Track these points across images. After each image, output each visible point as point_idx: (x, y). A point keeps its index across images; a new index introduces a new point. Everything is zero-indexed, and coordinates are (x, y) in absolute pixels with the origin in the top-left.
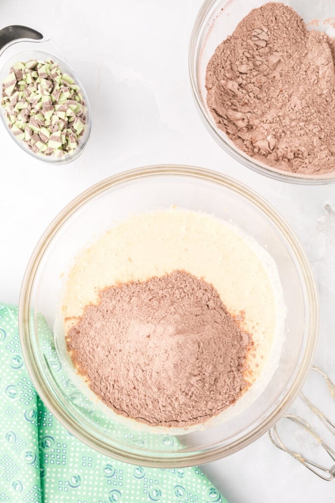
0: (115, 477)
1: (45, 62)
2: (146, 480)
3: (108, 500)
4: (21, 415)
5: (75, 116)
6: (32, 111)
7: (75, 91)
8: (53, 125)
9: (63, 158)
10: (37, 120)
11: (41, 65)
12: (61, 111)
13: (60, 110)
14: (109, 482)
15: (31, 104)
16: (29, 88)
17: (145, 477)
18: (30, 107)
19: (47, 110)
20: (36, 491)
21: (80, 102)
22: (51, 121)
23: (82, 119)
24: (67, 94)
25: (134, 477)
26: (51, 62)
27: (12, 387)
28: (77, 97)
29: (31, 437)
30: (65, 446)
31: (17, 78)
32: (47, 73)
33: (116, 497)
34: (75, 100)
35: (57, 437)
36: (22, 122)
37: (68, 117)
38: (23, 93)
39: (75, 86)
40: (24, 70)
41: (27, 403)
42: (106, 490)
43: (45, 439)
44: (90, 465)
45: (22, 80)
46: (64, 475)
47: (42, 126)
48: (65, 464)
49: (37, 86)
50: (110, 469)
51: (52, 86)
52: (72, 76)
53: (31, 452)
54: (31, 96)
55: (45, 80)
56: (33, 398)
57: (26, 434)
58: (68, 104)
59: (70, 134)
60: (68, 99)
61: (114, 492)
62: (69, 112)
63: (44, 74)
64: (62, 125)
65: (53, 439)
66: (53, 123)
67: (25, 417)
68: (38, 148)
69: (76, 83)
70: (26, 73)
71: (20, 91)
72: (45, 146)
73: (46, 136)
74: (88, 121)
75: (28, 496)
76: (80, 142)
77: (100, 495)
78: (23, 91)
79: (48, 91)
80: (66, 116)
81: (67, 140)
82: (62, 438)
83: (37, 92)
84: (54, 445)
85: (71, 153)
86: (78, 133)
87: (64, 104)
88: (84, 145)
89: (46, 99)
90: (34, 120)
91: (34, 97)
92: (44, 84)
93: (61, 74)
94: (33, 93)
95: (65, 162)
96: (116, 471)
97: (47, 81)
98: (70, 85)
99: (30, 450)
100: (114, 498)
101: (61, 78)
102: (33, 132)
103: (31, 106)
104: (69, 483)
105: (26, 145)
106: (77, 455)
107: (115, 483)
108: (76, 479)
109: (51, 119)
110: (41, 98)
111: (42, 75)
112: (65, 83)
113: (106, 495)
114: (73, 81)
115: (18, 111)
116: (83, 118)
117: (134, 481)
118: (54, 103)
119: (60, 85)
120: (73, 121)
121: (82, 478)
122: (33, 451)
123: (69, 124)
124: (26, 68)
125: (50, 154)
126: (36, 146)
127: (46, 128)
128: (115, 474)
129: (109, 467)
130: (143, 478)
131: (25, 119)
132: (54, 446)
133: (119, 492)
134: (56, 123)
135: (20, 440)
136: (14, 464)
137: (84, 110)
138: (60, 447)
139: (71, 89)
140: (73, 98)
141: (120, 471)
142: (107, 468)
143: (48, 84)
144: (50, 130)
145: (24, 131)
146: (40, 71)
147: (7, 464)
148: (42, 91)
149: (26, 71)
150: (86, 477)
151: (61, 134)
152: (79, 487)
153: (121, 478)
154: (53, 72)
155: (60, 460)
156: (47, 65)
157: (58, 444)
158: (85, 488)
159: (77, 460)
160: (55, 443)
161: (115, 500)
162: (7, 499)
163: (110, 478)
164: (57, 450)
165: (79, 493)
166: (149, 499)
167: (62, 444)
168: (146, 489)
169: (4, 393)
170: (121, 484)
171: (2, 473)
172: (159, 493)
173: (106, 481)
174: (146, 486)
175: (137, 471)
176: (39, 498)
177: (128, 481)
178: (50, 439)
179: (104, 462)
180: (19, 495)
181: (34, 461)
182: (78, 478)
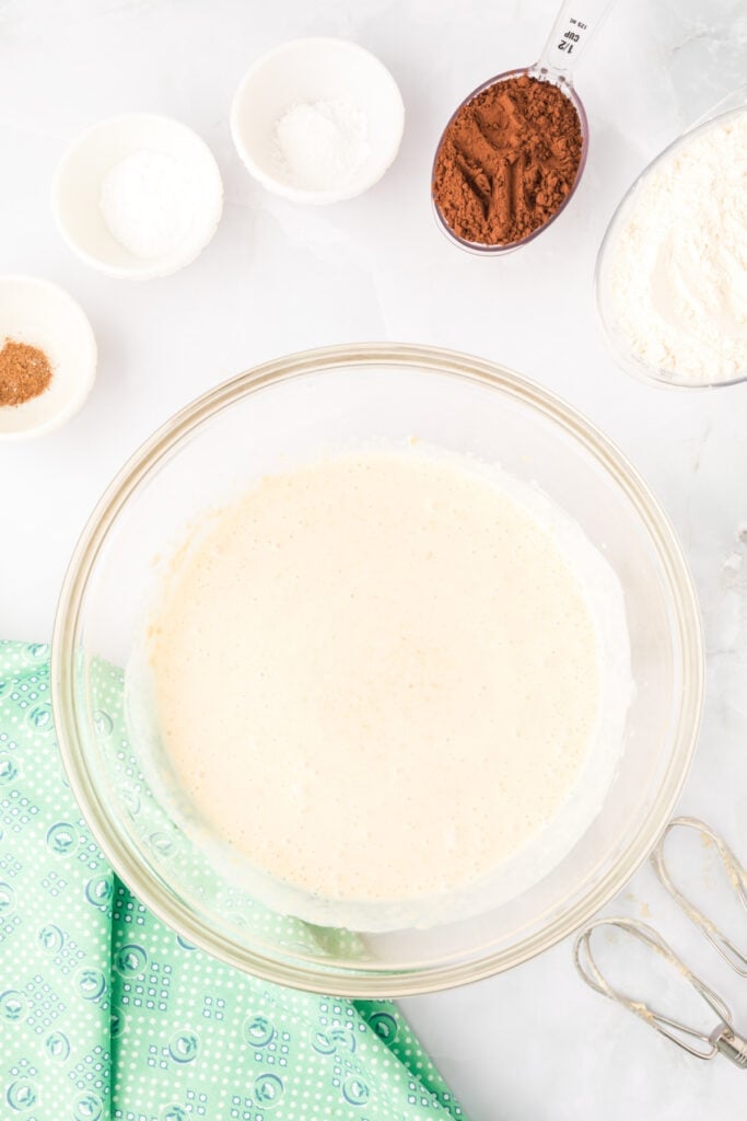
0: (272, 1047)
3: (252, 1095)
4: (77, 891)
14: (258, 1057)
17: (337, 1053)
20: (98, 1059)
25: (313, 1049)
27: (64, 828)
29: (96, 941)
30: (168, 969)
33: (270, 1090)
35: (152, 950)
41: (93, 865)
42: (250, 1073)
43: (127, 951)
44: (219, 1016)
46: (162, 1034)
48: (165, 1010)
50: (263, 1029)
53: (94, 974)
57: (87, 933)
61: (268, 1079)
65: (144, 953)
67: (87, 894)
75: (80, 1068)
77: (237, 1083)
82: (164, 951)
84: (146, 967)
96: (275, 1035)
99: (91, 968)
100: (265, 1093)
104: (171, 1053)
106: (193, 991)
107: (271, 1060)
108: (187, 1045)
113: (248, 1085)
117: (312, 1059)
121: (199, 1043)
122: (99, 971)
128: (273, 1040)
129: (260, 1023)
130: (332, 1055)
132: (146, 969)
133: (278, 1079)
135: (73, 945)
136: (54, 998)
138: (158, 970)
141: (284, 1033)
142: (255, 1026)
147: (38, 996)
150: (209, 1041)
152: (193, 1063)
153: (285, 1050)
155: (156, 1000)
157: (153, 963)
158: (205, 1065)
159: (192, 1003)
160: (149, 962)
161: (267, 1097)
162: (33, 1071)
163: (261, 1048)
164: (151, 976)
165: (191, 1075)
166: (342, 1100)
167: (162, 966)
168: (338, 1077)
169: (42, 842)
170: (283, 1062)
171: (26, 1014)
172: (364, 1091)
173: (252, 1054)
174: (337, 1071)
175: (319, 1037)
176: (103, 1075)
177: (301, 1057)
178: (137, 952)
179: (249, 1012)
180: (61, 1065)
181: (100, 994)
182: (191, 1043)
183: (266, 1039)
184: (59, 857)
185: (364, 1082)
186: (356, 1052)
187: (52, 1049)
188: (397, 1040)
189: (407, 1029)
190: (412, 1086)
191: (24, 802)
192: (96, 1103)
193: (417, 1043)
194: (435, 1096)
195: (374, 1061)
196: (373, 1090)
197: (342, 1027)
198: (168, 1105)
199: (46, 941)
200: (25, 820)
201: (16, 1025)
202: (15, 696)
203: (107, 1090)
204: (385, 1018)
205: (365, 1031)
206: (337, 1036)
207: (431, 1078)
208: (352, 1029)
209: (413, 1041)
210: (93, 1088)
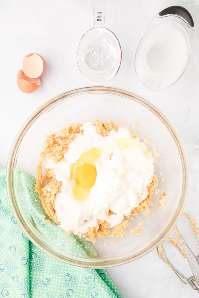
0: (71, 282)
2: (90, 285)
3: (66, 295)
4: (20, 235)
14: (67, 284)
17: (89, 283)
20: (26, 282)
25: (83, 282)
29: (25, 248)
30: (43, 259)
33: (70, 294)
35: (39, 254)
42: (65, 289)
44: (57, 273)
46: (41, 277)
48: (42, 270)
50: (69, 276)
53: (25, 258)
57: (23, 246)
67: (23, 235)
75: (21, 284)
77: (61, 292)
82: (42, 254)
84: (37, 258)
96: (72, 278)
99: (24, 256)
106: (50, 266)
107: (71, 285)
108: (47, 280)
113: (64, 292)
117: (82, 285)
121: (51, 281)
128: (72, 279)
129: (68, 275)
132: (36, 259)
135: (19, 250)
136: (13, 265)
138: (40, 260)
141: (75, 278)
142: (66, 276)
147: (9, 265)
150: (54, 280)
152: (49, 286)
153: (75, 282)
155: (39, 268)
157: (39, 258)
158: (52, 286)
159: (49, 269)
160: (37, 257)
162: (8, 286)
163: (68, 282)
164: (38, 261)
165: (48, 289)
166: (91, 297)
167: (41, 258)
168: (90, 290)
169: (9, 221)
170: (74, 286)
171: (5, 270)
173: (66, 283)
174: (89, 288)
175: (85, 279)
176: (28, 286)
177: (79, 284)
179: (65, 272)
180: (16, 284)
181: (26, 263)
182: (49, 280)
183: (70, 279)
184: (14, 225)
185: (97, 292)
186: (95, 282)
187: (13, 280)
188: (106, 280)
189: (109, 277)
190: (110, 292)
191: (4, 210)
192: (26, 294)
193: (112, 281)
194: (117, 296)
195: (100, 285)
196: (99, 294)
197: (91, 275)
199: (11, 249)
200: (5, 215)
201: (3, 273)
202: (3, 182)
203: (29, 291)
204: (103, 274)
205: (98, 276)
206: (90, 277)
207: (116, 291)
208: (94, 275)
209: (111, 281)
210: (25, 290)
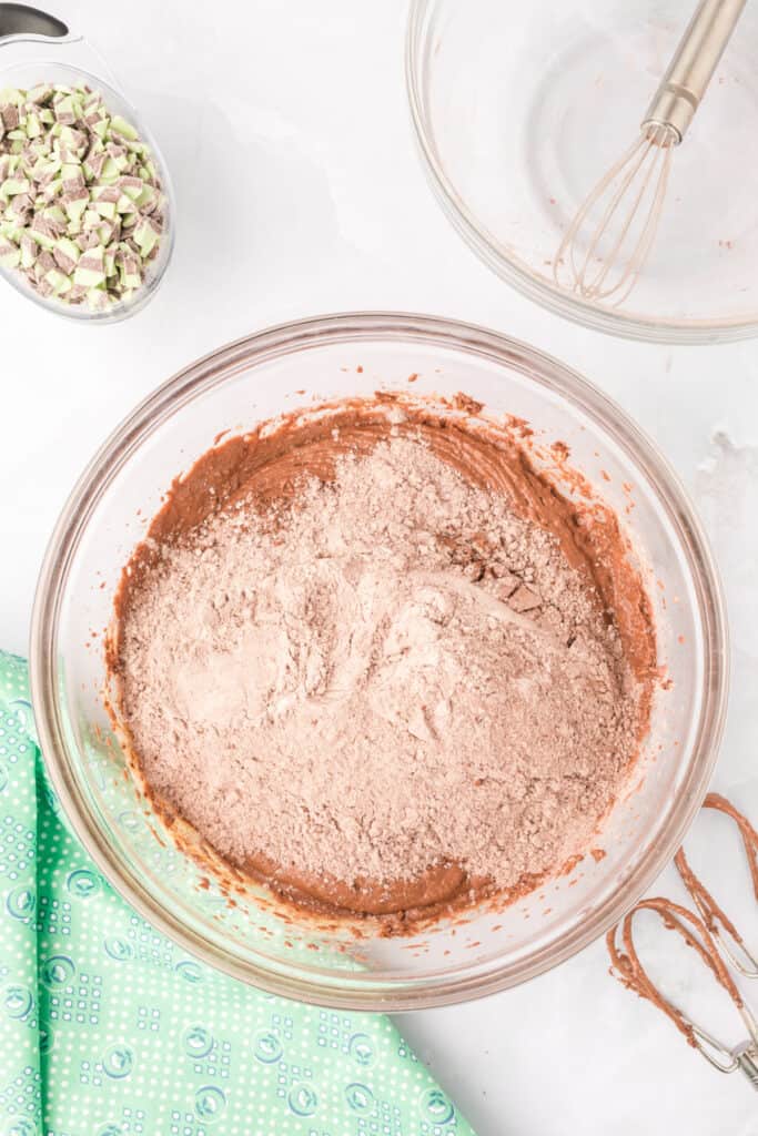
0: (213, 1058)
1: (72, 89)
2: (283, 1067)
3: (193, 1109)
5: (138, 214)
6: (39, 200)
7: (139, 156)
8: (87, 232)
9: (108, 308)
10: (49, 221)
11: (62, 96)
12: (105, 200)
13: (103, 199)
14: (198, 1069)
15: (37, 184)
16: (32, 147)
17: (281, 1060)
18: (33, 191)
19: (73, 197)
20: (29, 1080)
21: (150, 182)
22: (82, 225)
23: (154, 221)
24: (120, 163)
25: (255, 1058)
26: (87, 89)
28: (143, 171)
29: (20, 956)
30: (98, 980)
31: (5, 124)
32: (76, 114)
33: (212, 1103)
34: (138, 175)
35: (81, 960)
36: (14, 225)
37: (123, 216)
38: (20, 160)
39: (141, 145)
40: (23, 106)
41: (13, 876)
42: (191, 1086)
43: (53, 963)
44: (155, 1027)
45: (17, 128)
46: (95, 1049)
47: (62, 235)
48: (97, 1023)
49: (52, 143)
50: (202, 1039)
51: (87, 144)
52: (135, 125)
53: (20, 991)
54: (37, 164)
55: (70, 130)
56: (27, 864)
57: (10, 948)
58: (123, 185)
59: (126, 255)
60: (122, 173)
61: (209, 1092)
62: (125, 204)
63: (69, 115)
64: (107, 233)
65: (70, 962)
66: (87, 227)
67: (8, 907)
68: (49, 285)
69: (143, 139)
70: (26, 113)
71: (13, 154)
72: (67, 280)
73: (68, 259)
74: (167, 228)
75: (10, 1091)
76: (147, 275)
77: (176, 1098)
78: (18, 153)
79: (76, 153)
80: (116, 213)
81: (118, 269)
82: (93, 962)
83: (52, 156)
84: (74, 978)
85: (127, 297)
86: (145, 252)
87: (112, 185)
88: (156, 280)
89: (72, 172)
90: (43, 220)
91: (44, 168)
92: (68, 138)
93: (108, 116)
94: (42, 159)
95: (112, 318)
96: (215, 1045)
97: (74, 130)
98: (128, 143)
99: (16, 985)
100: (207, 1106)
101: (108, 126)
102: (40, 248)
103: (37, 187)
104: (104, 1068)
105: (23, 279)
106: (127, 1002)
107: (211, 1071)
108: (121, 1059)
109: (81, 219)
110: (60, 171)
111: (63, 117)
112: (116, 136)
113: (189, 1099)
114: (136, 135)
115: (6, 200)
116: (157, 219)
117: (255, 1069)
118: (90, 183)
119: (104, 142)
120: (134, 226)
121: (134, 1057)
122: (25, 988)
123: (123, 232)
124: (27, 102)
125: (78, 301)
126: (45, 281)
127: (71, 239)
128: (213, 1050)
129: (198, 1033)
130: (277, 1063)
131: (21, 219)
132: (73, 981)
133: (219, 1091)
134: (94, 229)
137: (160, 201)
138: (87, 982)
139: (129, 152)
140: (135, 172)
141: (224, 1043)
142: (193, 1037)
143: (76, 138)
144: (80, 245)
145: (19, 246)
146: (58, 109)
148: (63, 155)
149: (28, 107)
150: (145, 1055)
151: (105, 254)
152: (128, 1078)
154: (90, 112)
155: (87, 1013)
156: (75, 97)
157: (82, 975)
158: (141, 1080)
159: (125, 1014)
160: (77, 975)
161: (209, 1111)
163: (201, 1060)
164: (80, 988)
165: (127, 1091)
166: (288, 1111)
167: (91, 977)
168: (283, 1087)
170: (224, 1074)
172: (312, 1099)
173: (191, 1066)
174: (282, 1080)
176: (35, 1097)
177: (243, 1067)
178: (63, 962)
179: (186, 1022)
181: (27, 1012)
182: (125, 1057)
183: (206, 1049)
192: (29, 1128)
196: (321, 1098)
198: (105, 1123)
203: (40, 1113)
210: (25, 1111)
